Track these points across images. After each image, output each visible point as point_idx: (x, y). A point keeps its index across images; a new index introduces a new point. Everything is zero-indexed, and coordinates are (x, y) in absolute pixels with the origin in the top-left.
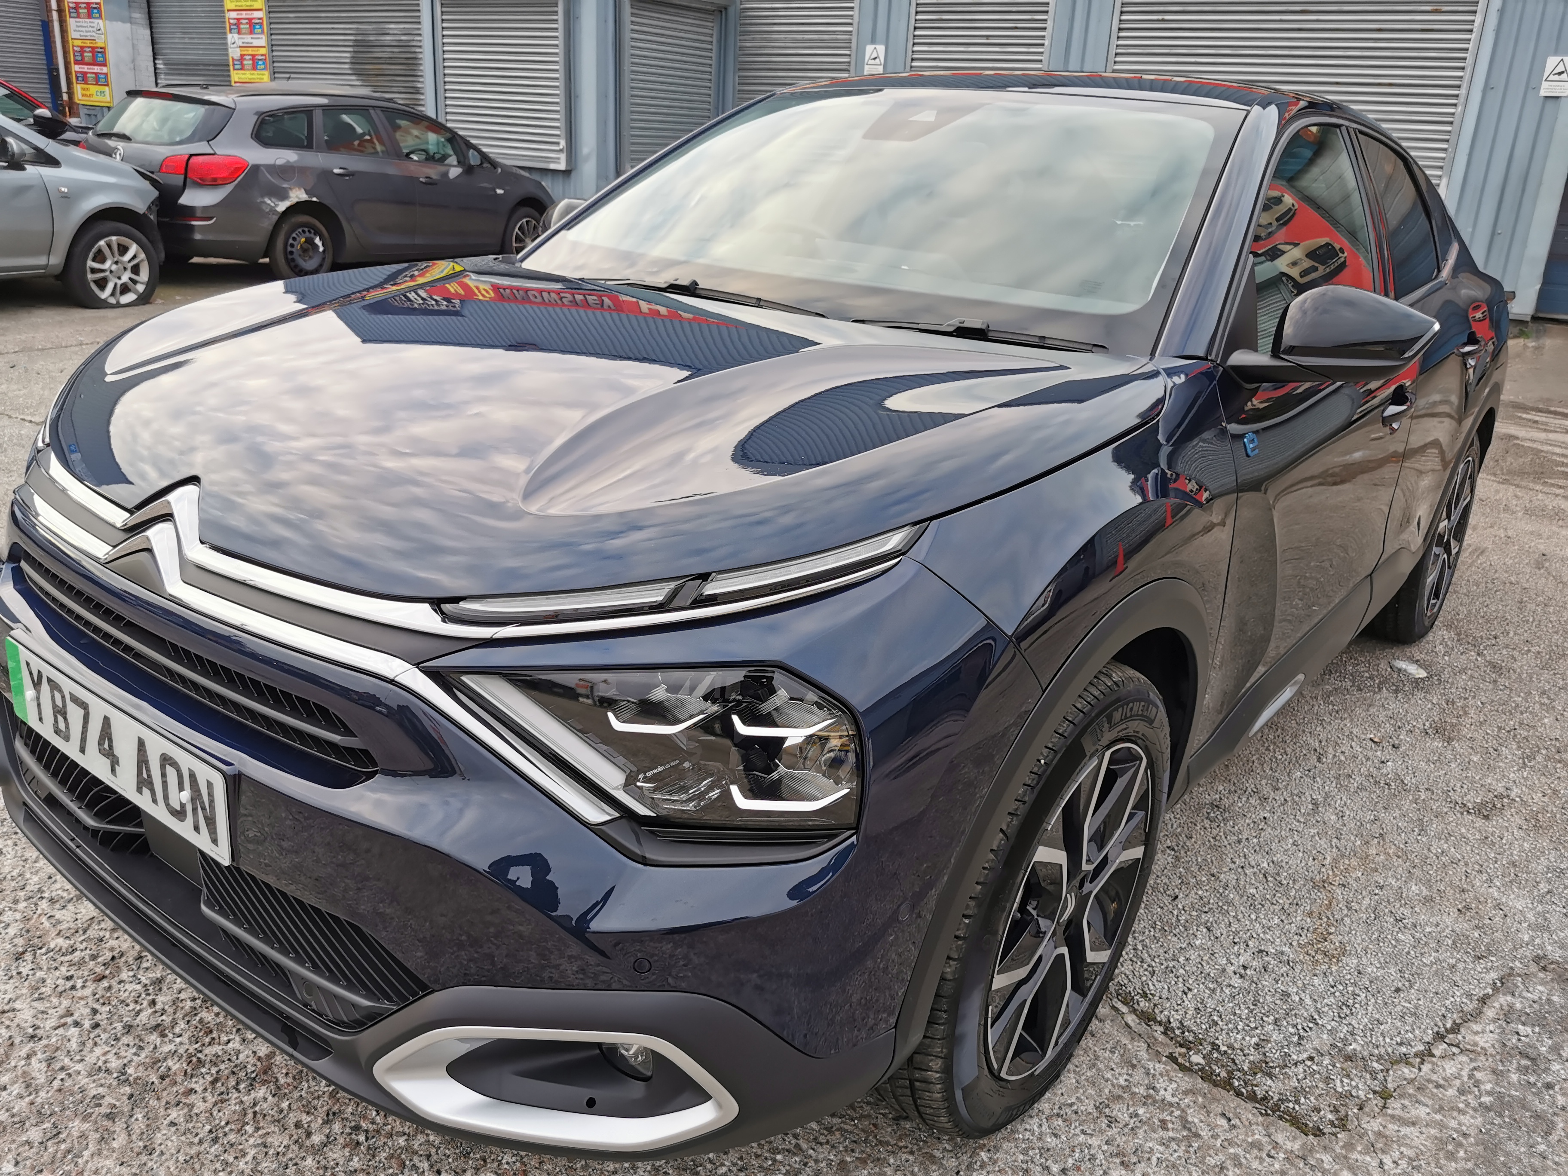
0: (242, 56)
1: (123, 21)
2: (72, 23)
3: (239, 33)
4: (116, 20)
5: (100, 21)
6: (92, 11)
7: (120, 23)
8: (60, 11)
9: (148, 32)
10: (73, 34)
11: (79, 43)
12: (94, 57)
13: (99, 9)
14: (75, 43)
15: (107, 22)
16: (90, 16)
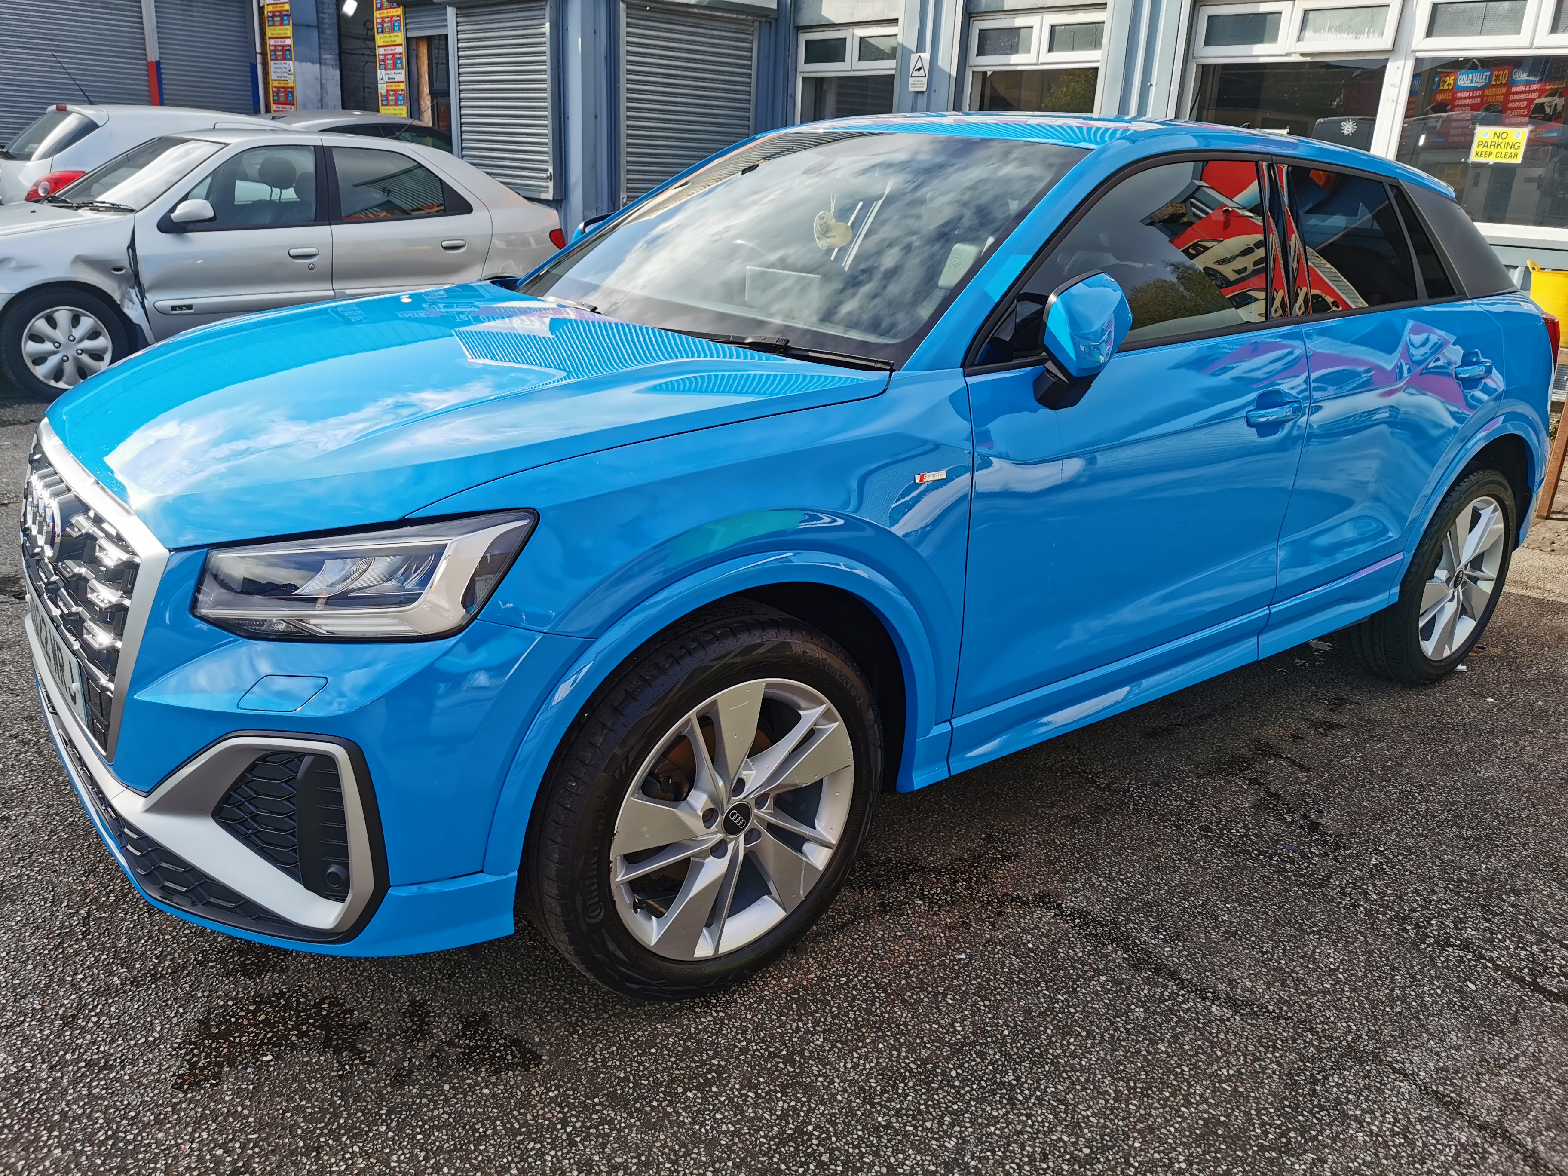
0: (388, 91)
1: (313, 62)
2: (272, 64)
3: (385, 69)
4: (306, 61)
5: (291, 63)
6: (284, 53)
7: (309, 64)
8: (264, 54)
9: (338, 72)
10: (273, 76)
11: (276, 84)
12: (287, 96)
13: (290, 50)
14: (273, 84)
15: (297, 63)
16: (284, 58)
